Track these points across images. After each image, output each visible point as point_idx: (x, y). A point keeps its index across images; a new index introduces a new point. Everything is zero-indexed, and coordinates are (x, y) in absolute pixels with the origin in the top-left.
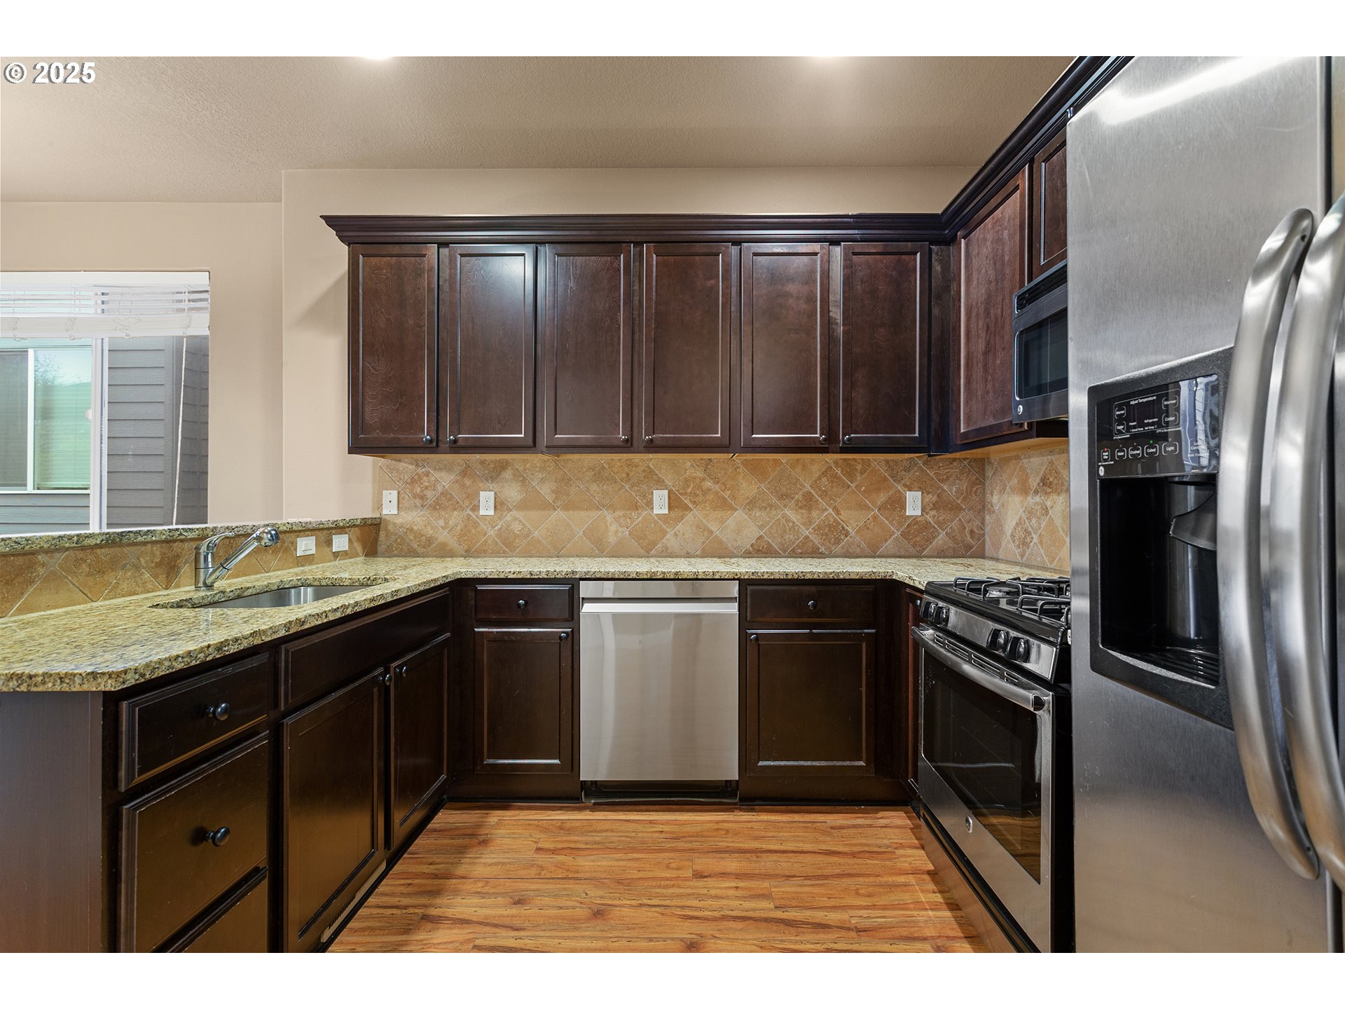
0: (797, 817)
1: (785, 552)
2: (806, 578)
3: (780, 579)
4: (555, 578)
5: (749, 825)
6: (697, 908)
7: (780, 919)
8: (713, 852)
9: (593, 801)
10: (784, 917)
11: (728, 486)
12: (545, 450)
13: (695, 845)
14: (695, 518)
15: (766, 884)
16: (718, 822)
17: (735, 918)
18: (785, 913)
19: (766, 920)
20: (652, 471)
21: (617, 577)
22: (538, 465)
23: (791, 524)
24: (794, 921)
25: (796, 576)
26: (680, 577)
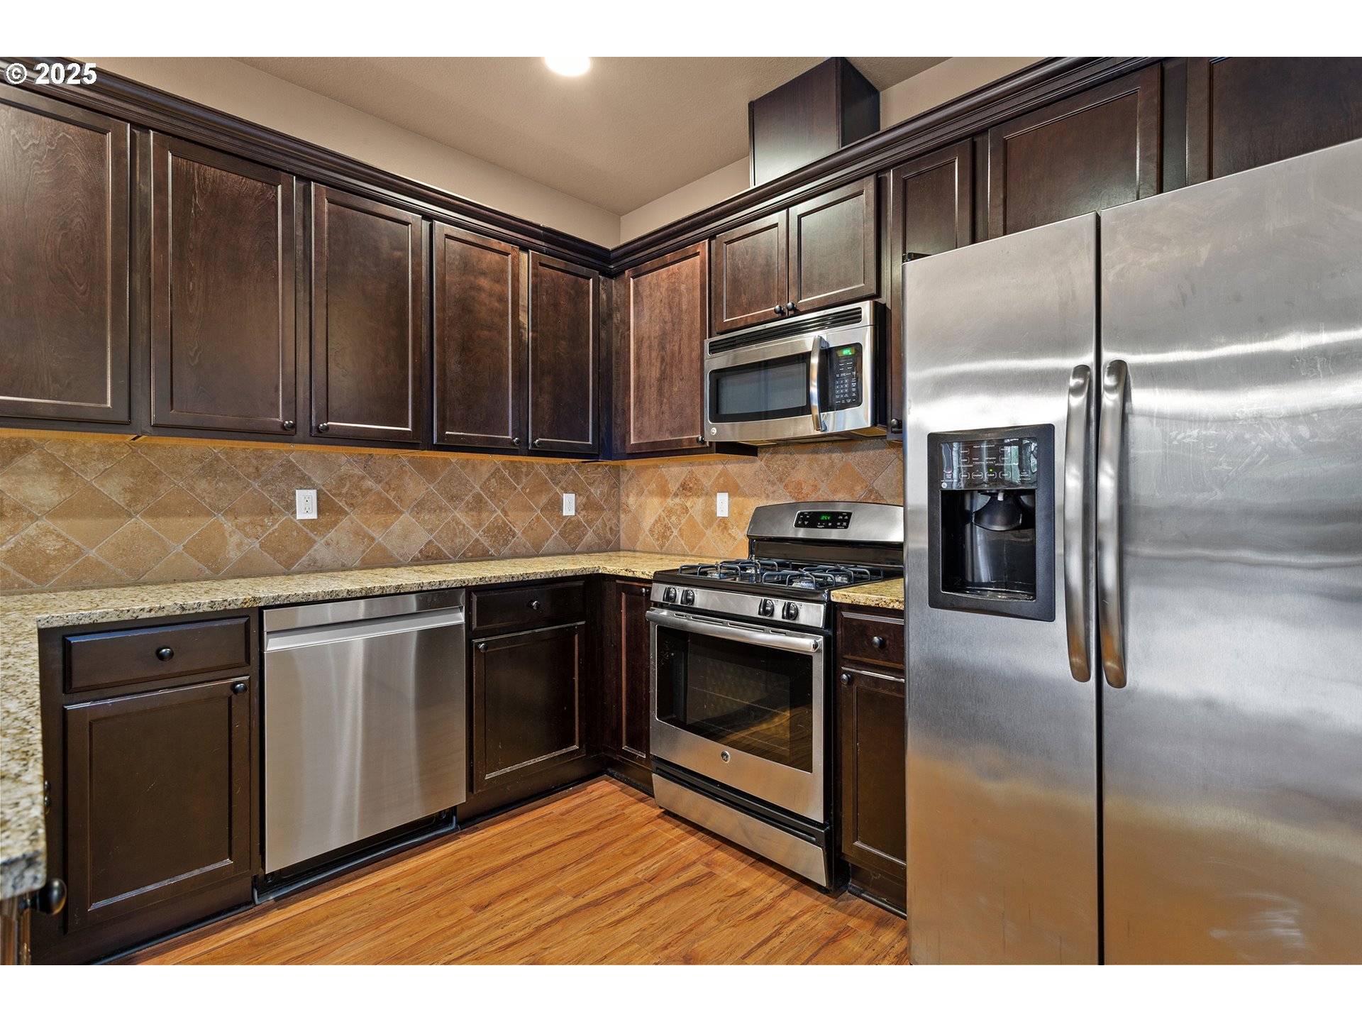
0: (525, 818)
1: (455, 556)
2: (530, 579)
3: (506, 583)
4: (225, 610)
5: (487, 843)
6: (506, 936)
7: (587, 904)
8: (473, 881)
9: (271, 898)
10: (587, 901)
12: (149, 429)
13: (449, 884)
14: (352, 523)
15: (549, 884)
16: (452, 854)
17: (548, 924)
18: (585, 898)
19: (576, 911)
20: (292, 466)
21: (320, 598)
22: (97, 450)
24: (597, 900)
25: (521, 579)
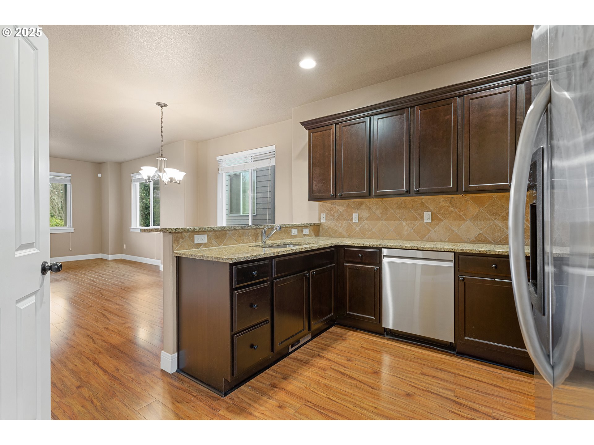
0: (485, 367)
2: (491, 253)
3: (476, 253)
4: (372, 247)
5: (458, 364)
6: (416, 384)
7: (454, 400)
8: (434, 368)
9: (389, 337)
10: (457, 401)
11: (462, 210)
12: (374, 197)
13: (426, 363)
14: (445, 224)
15: (454, 387)
16: (442, 358)
17: (432, 393)
18: (458, 399)
19: (447, 398)
20: (423, 204)
21: (397, 247)
22: (375, 203)
23: (499, 228)
24: (461, 403)
25: (485, 252)
26: (425, 249)
